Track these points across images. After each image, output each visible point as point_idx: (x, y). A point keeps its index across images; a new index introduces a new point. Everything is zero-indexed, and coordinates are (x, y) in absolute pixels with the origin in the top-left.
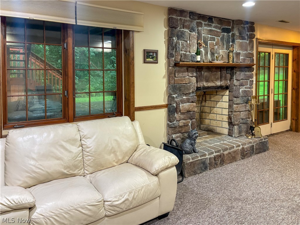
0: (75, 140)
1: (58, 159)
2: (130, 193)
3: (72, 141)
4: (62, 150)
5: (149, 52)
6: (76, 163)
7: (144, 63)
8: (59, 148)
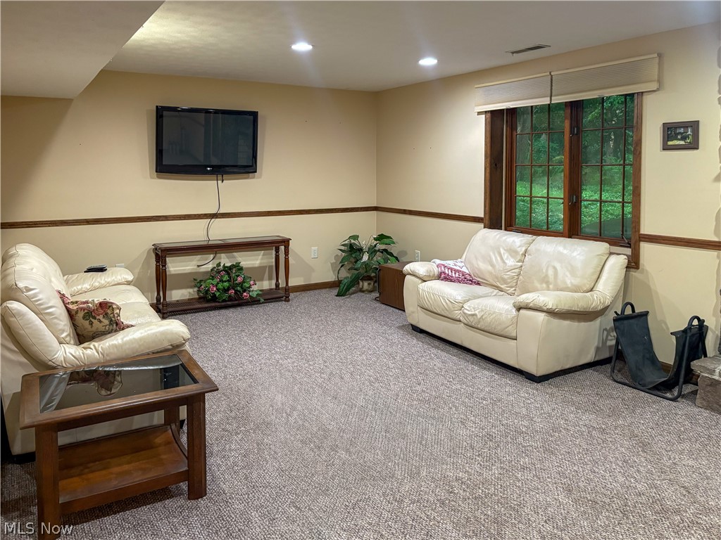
0: (516, 252)
1: (493, 265)
2: (482, 311)
3: (512, 252)
4: (499, 258)
5: (676, 128)
6: (506, 277)
7: (663, 149)
8: (497, 255)
